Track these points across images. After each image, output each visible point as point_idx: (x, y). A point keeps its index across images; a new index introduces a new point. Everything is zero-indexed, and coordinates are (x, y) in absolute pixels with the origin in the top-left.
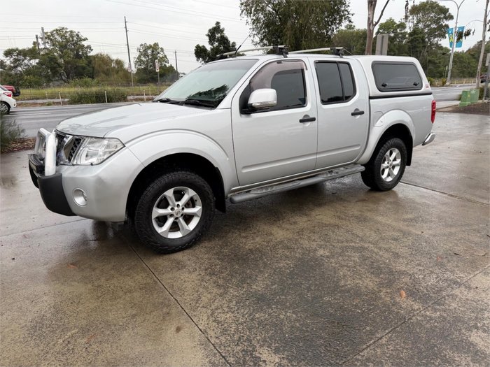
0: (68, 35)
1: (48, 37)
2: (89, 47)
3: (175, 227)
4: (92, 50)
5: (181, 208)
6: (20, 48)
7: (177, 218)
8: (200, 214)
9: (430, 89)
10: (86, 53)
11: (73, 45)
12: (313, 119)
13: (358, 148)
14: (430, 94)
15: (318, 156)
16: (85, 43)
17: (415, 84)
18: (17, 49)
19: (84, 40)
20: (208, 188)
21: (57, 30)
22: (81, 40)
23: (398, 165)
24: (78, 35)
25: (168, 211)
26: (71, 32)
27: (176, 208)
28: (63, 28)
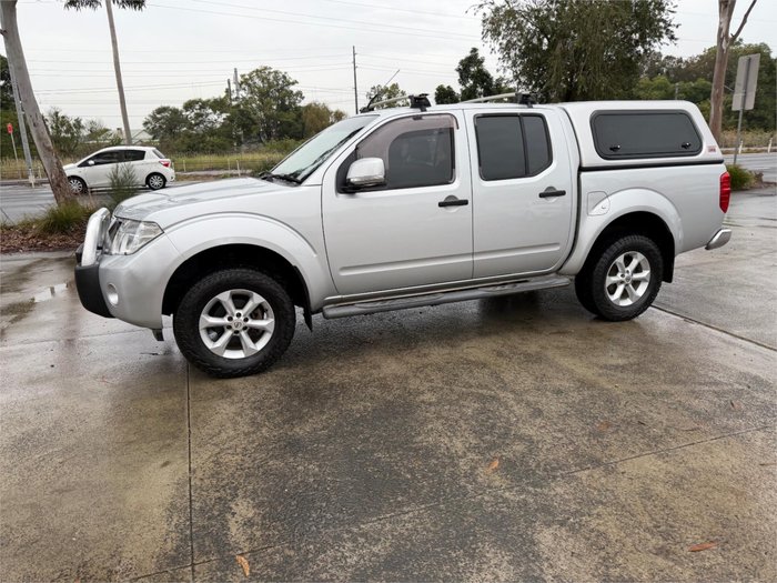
0: (271, 77)
1: (246, 82)
2: (299, 94)
3: (235, 344)
4: (303, 98)
5: (242, 318)
6: (204, 99)
7: (237, 332)
8: (272, 329)
9: (718, 155)
10: (294, 103)
11: (278, 91)
12: (465, 203)
13: (556, 249)
14: (720, 162)
15: (476, 258)
16: (294, 89)
17: (685, 146)
18: (200, 100)
19: (293, 83)
20: (281, 293)
21: (257, 71)
22: (289, 84)
23: (644, 280)
24: (284, 77)
25: (224, 321)
26: (276, 72)
27: (235, 318)
28: (266, 68)
